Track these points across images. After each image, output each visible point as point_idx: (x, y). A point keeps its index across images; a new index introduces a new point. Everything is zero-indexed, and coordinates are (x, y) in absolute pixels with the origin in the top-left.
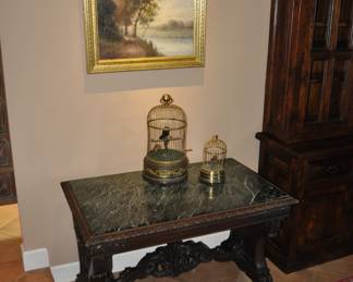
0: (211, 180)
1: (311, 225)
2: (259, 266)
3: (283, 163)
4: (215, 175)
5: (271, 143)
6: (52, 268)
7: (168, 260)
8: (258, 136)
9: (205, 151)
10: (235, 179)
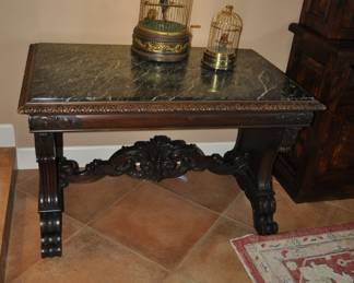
0: (217, 65)
1: (339, 149)
2: (262, 185)
3: (319, 65)
4: (223, 59)
5: (307, 36)
6: (18, 150)
7: (149, 160)
8: (292, 27)
9: (214, 26)
10: (249, 70)
